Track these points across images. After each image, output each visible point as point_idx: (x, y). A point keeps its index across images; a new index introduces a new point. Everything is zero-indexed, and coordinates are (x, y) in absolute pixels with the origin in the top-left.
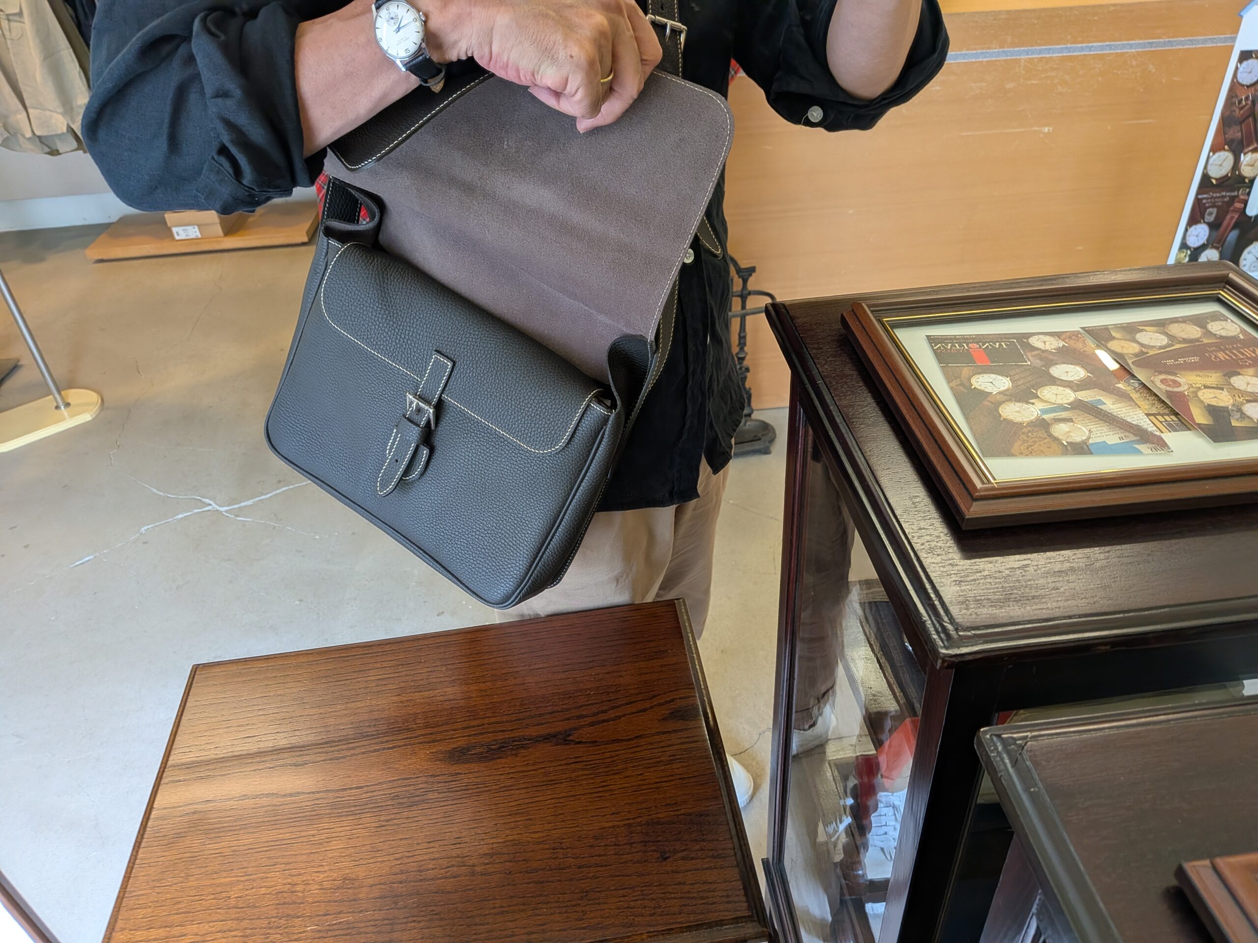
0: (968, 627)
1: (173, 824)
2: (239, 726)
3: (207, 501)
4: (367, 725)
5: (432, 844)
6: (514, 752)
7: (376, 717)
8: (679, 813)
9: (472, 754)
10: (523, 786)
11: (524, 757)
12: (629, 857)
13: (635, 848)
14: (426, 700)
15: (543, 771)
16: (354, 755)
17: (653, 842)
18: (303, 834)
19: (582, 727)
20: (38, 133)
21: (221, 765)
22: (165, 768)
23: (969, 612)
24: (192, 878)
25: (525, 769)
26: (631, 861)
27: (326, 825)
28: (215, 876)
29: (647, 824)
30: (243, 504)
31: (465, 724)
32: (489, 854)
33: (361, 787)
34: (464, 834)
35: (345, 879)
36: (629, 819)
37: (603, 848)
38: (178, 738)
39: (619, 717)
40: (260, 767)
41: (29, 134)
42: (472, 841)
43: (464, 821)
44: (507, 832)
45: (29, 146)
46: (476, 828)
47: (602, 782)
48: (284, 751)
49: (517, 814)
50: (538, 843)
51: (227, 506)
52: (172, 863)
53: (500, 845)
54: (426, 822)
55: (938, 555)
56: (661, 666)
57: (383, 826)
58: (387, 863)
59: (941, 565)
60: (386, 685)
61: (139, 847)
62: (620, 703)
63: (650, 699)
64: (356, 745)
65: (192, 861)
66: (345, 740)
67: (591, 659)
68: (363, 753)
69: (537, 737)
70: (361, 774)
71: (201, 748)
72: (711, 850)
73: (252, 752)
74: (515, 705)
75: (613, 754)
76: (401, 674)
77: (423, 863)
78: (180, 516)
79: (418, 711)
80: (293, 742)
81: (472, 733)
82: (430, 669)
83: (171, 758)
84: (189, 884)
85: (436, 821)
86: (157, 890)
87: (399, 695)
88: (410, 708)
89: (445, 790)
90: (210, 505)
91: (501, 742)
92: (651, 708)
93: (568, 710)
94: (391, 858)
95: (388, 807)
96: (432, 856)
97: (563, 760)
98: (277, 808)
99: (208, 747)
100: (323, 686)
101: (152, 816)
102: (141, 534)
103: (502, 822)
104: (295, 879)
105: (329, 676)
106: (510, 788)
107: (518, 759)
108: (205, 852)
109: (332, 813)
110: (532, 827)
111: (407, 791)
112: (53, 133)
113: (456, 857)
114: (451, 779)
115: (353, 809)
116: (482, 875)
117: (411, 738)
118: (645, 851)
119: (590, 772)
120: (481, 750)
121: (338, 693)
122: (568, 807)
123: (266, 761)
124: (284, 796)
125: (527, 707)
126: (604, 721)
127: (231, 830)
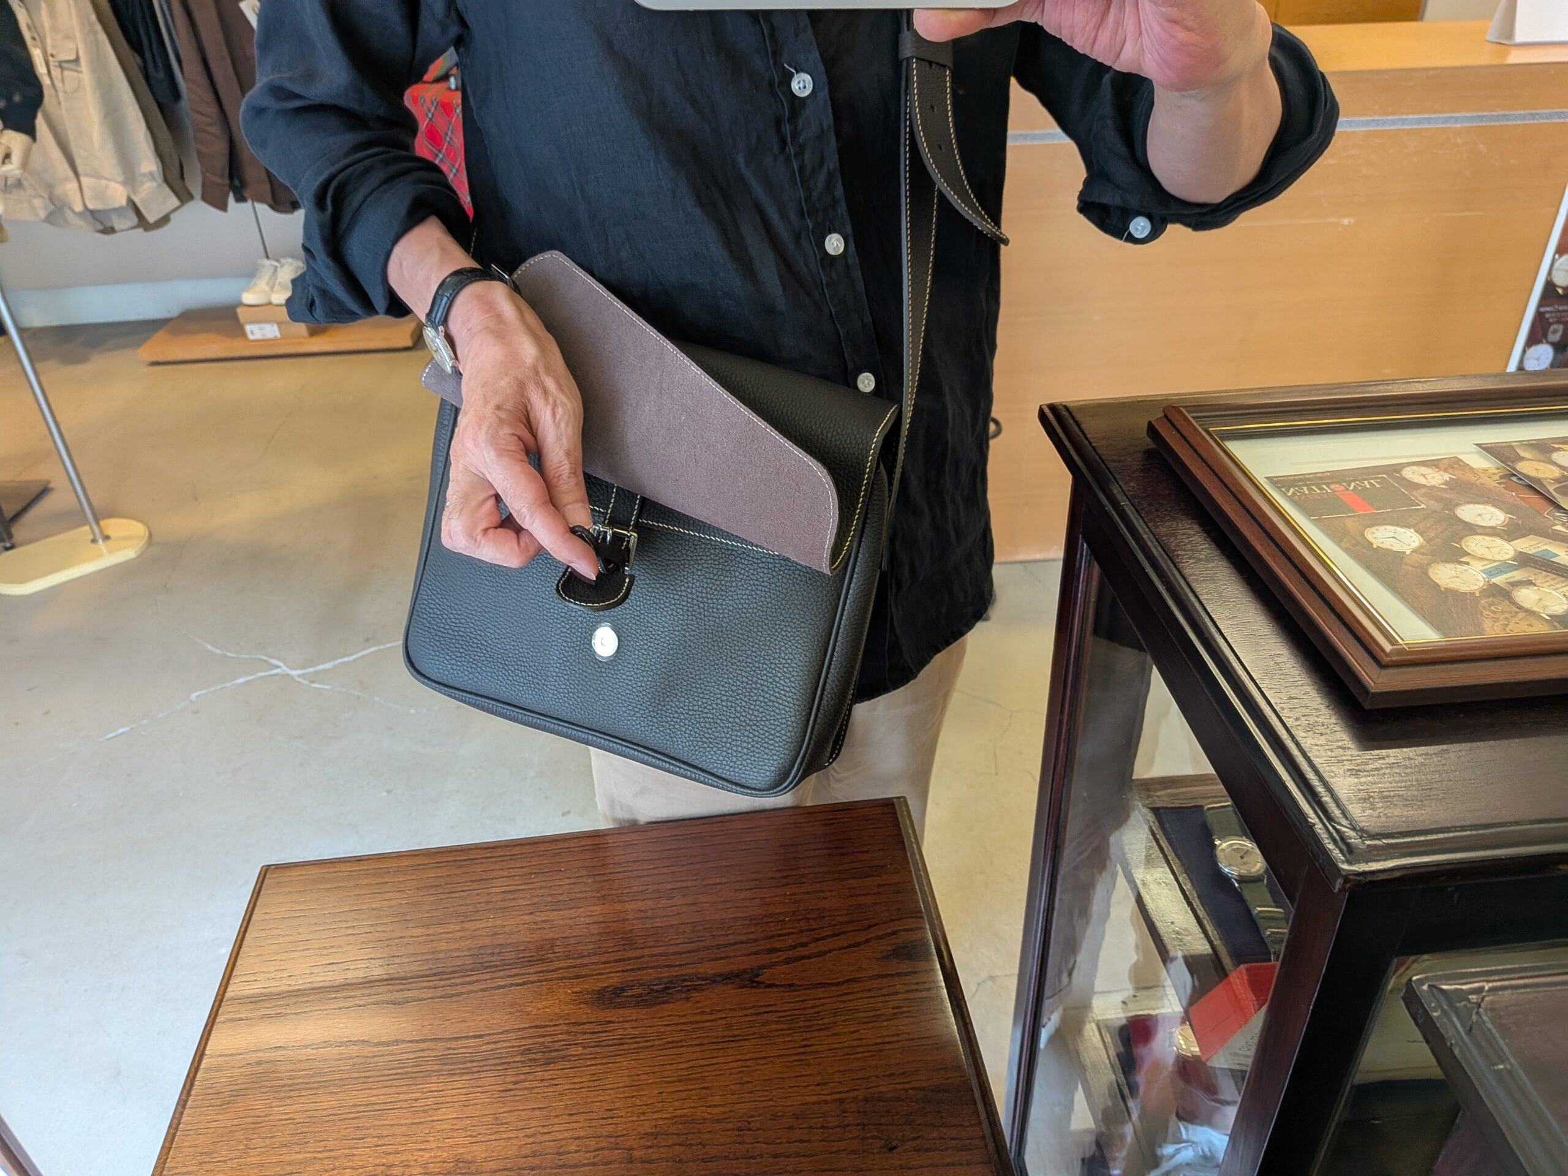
0: (1378, 834)
1: (231, 1077)
2: (319, 949)
3: (275, 662)
4: (490, 951)
5: (574, 1118)
6: (684, 996)
7: (501, 942)
8: (907, 1086)
9: (628, 996)
10: (697, 1043)
11: (698, 1002)
12: (843, 1145)
13: (850, 1132)
14: (568, 922)
15: (724, 1022)
16: (472, 992)
17: (874, 1125)
18: (402, 1097)
19: (772, 965)
20: (91, 206)
21: (295, 1000)
22: (221, 1001)
23: (1376, 813)
24: (252, 1153)
25: (698, 1018)
26: (843, 1150)
27: (434, 1087)
28: (284, 1150)
29: (866, 1100)
30: (321, 667)
31: (618, 956)
32: (652, 1134)
33: (480, 1036)
34: (617, 1105)
35: (458, 1161)
36: (840, 1092)
37: (806, 1131)
38: (239, 962)
39: (825, 953)
40: (347, 1005)
41: (78, 208)
42: (629, 1114)
43: (618, 1088)
44: (676, 1104)
45: (78, 222)
46: (633, 1097)
47: (803, 1040)
48: (379, 983)
49: (690, 1079)
50: (718, 1121)
51: (302, 669)
52: (227, 1130)
53: (665, 1122)
54: (567, 1087)
55: (1322, 734)
56: (879, 886)
57: (510, 1090)
58: (515, 1141)
59: (1327, 747)
60: (514, 899)
61: (184, 1107)
62: (825, 934)
63: (865, 930)
64: (474, 978)
65: (254, 1129)
66: (460, 971)
67: (786, 874)
68: (483, 990)
69: (715, 975)
70: (480, 1018)
71: (269, 976)
72: (954, 1139)
73: (337, 983)
74: (684, 932)
75: (817, 1002)
76: (535, 886)
77: (564, 1142)
78: (241, 680)
79: (557, 936)
80: (391, 971)
81: (628, 968)
82: (572, 881)
83: (230, 989)
84: (248, 1160)
85: (581, 1085)
86: (206, 1167)
87: (531, 913)
88: (545, 932)
89: (592, 1044)
90: (278, 667)
91: (665, 980)
92: (867, 941)
93: (755, 941)
94: (521, 1134)
95: (516, 1065)
96: (575, 1134)
97: (749, 1009)
98: (368, 1060)
99: (279, 975)
100: (432, 898)
101: (203, 1066)
102: (191, 701)
103: (668, 1090)
104: (391, 1158)
105: (441, 885)
106: (680, 1044)
107: (690, 1004)
108: (271, 1117)
109: (442, 1070)
110: (710, 1098)
111: (542, 1043)
112: (110, 207)
113: (607, 1136)
114: (599, 1028)
115: (469, 1065)
116: (642, 1162)
117: (547, 971)
118: (864, 1138)
119: (785, 1026)
120: (640, 991)
121: (452, 909)
122: (758, 1072)
123: (355, 996)
124: (378, 1044)
125: (701, 934)
126: (804, 957)
127: (307, 1089)
